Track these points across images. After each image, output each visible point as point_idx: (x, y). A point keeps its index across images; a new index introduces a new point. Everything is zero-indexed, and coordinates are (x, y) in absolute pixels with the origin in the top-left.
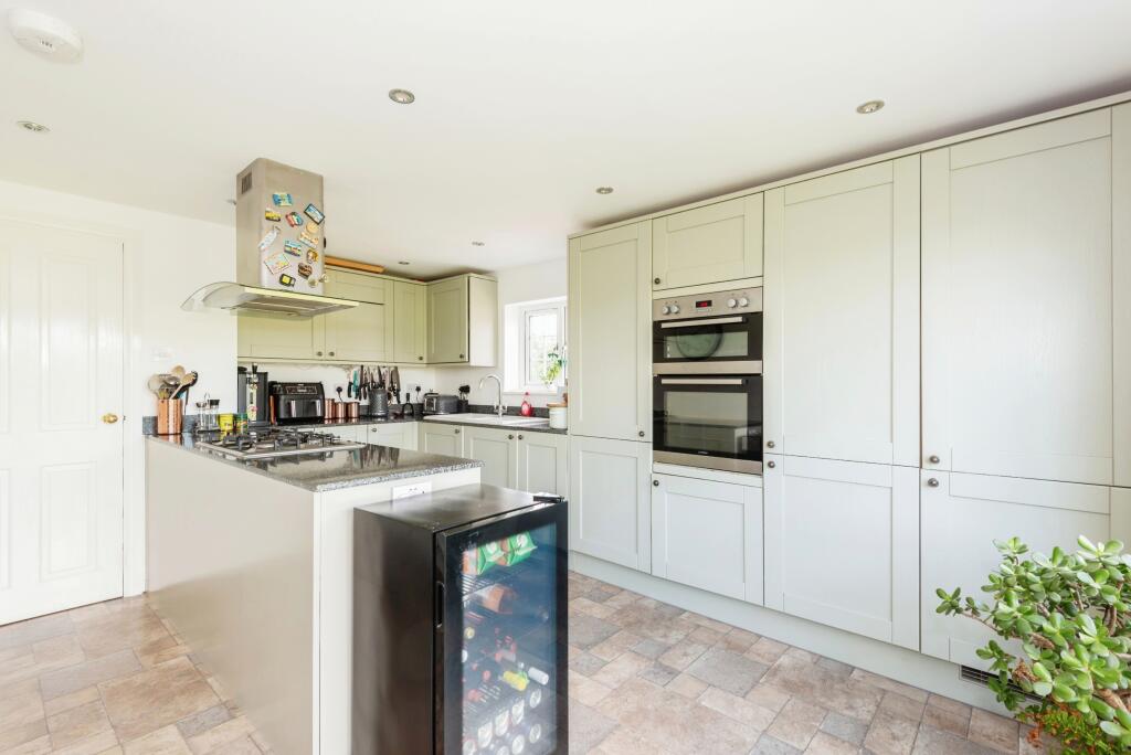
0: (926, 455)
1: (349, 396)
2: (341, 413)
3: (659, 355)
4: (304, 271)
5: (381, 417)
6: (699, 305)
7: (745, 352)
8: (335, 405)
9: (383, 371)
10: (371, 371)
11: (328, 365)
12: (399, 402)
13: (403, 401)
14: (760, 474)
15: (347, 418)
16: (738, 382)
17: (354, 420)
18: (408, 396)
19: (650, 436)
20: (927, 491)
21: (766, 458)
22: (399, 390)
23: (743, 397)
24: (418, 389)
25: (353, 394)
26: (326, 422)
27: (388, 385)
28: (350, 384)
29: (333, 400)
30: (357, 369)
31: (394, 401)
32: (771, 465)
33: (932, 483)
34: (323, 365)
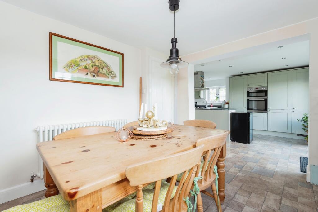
0: (293, 108)
3: (248, 96)
6: (256, 89)
7: (264, 95)
14: (267, 113)
16: (264, 100)
19: (246, 108)
20: (293, 113)
21: (268, 110)
23: (264, 102)
32: (269, 111)
33: (293, 112)
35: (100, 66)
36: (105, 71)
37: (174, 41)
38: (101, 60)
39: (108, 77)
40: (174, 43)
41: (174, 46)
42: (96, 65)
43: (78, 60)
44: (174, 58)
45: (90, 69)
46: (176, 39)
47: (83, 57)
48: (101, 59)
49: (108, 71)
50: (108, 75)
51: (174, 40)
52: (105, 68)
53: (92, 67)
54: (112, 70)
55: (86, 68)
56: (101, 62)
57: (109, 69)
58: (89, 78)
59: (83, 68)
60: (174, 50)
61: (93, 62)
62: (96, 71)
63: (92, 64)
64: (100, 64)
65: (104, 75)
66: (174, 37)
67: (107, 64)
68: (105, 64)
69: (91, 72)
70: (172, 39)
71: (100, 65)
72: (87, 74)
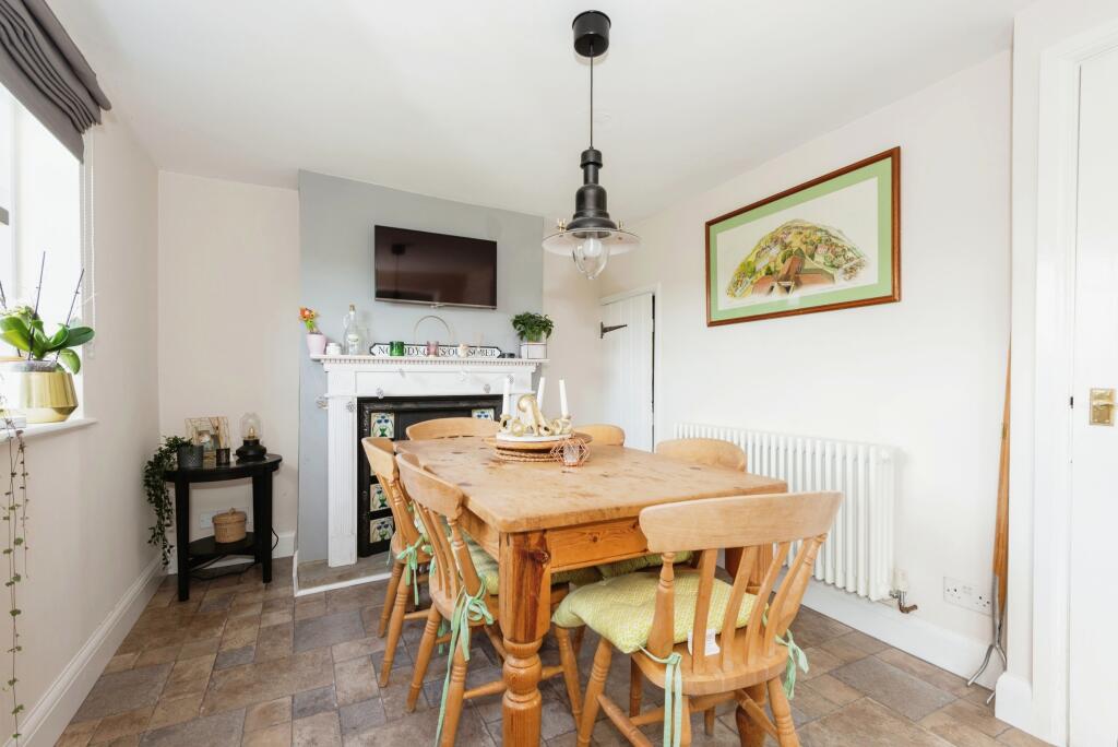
35: (804, 250)
36: (820, 260)
37: (591, 161)
38: (807, 228)
39: (832, 278)
40: (591, 167)
41: (591, 179)
42: (795, 249)
43: (752, 259)
44: (591, 220)
45: (778, 272)
46: (598, 154)
47: (763, 245)
48: (807, 225)
49: (830, 254)
50: (830, 271)
51: (591, 159)
52: (819, 249)
53: (784, 261)
54: (847, 245)
55: (769, 272)
56: (807, 232)
57: (837, 246)
58: (777, 299)
59: (763, 274)
60: (591, 193)
61: (786, 246)
62: (792, 273)
63: (782, 253)
64: (806, 243)
65: (819, 275)
66: (591, 148)
67: (827, 232)
68: (819, 234)
69: (781, 279)
70: (585, 155)
71: (804, 248)
72: (772, 288)
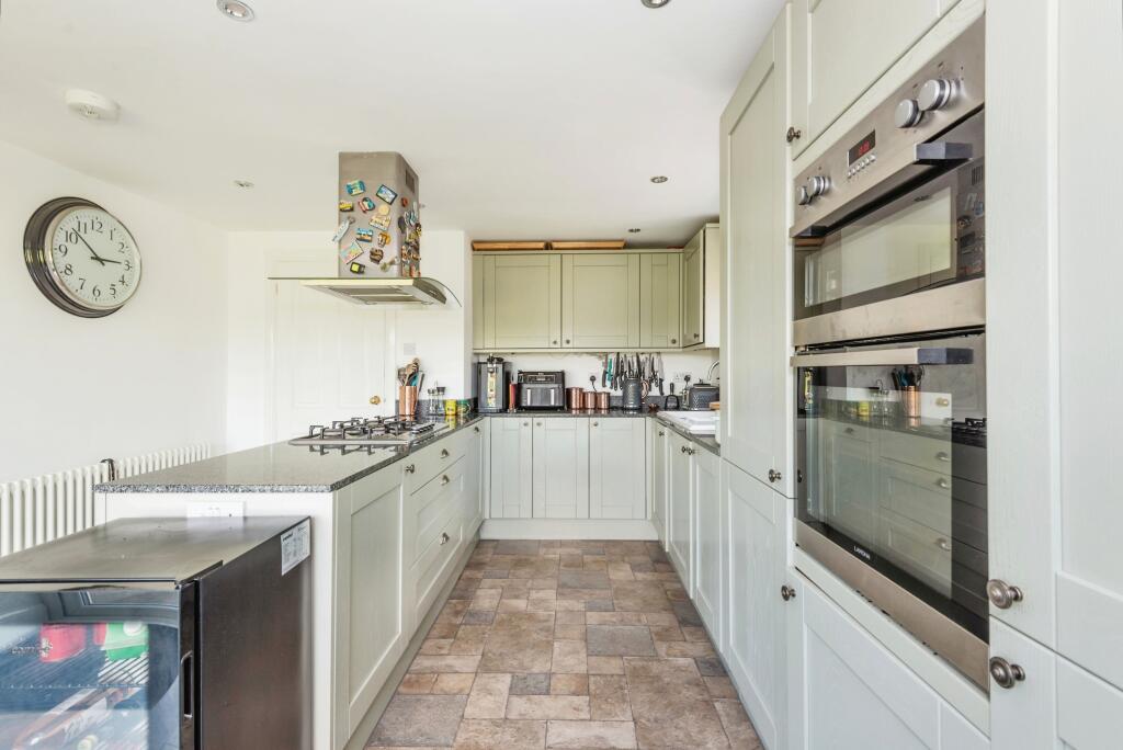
1: (604, 386)
2: (590, 403)
4: (376, 257)
5: (633, 409)
8: (584, 395)
9: (642, 358)
10: (629, 358)
11: (582, 353)
12: (662, 393)
13: (667, 392)
15: (597, 409)
17: (603, 412)
18: (672, 386)
22: (661, 380)
24: (687, 379)
25: (608, 383)
26: (574, 412)
27: (647, 373)
28: (605, 373)
29: (581, 390)
30: (613, 357)
31: (655, 392)
34: (576, 353)
